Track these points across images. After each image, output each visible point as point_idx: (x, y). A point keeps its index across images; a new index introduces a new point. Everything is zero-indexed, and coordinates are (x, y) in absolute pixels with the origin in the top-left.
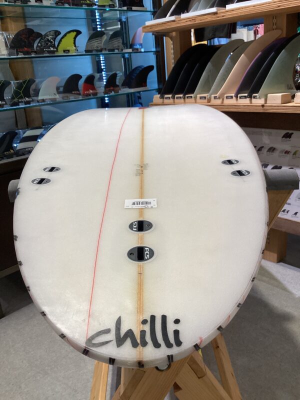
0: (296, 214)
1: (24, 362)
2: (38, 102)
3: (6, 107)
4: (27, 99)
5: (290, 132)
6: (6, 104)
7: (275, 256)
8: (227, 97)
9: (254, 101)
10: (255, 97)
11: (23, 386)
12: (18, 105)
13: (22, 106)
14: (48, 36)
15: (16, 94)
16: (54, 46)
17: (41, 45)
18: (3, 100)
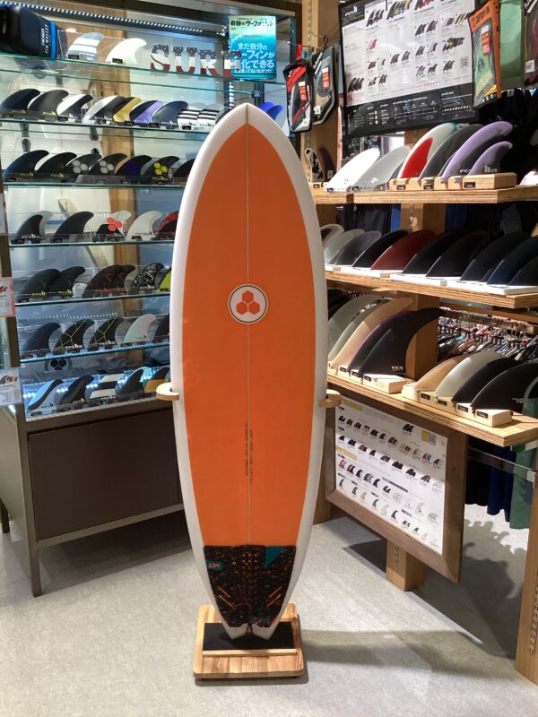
0: (417, 529)
1: (46, 652)
2: (122, 346)
3: (83, 352)
4: (109, 342)
5: (411, 425)
6: (83, 348)
7: (402, 581)
8: (342, 369)
9: (365, 381)
10: (366, 377)
11: (35, 678)
12: (97, 349)
13: (102, 350)
14: (147, 271)
15: (98, 337)
16: (153, 284)
17: (138, 282)
18: (80, 342)
